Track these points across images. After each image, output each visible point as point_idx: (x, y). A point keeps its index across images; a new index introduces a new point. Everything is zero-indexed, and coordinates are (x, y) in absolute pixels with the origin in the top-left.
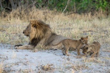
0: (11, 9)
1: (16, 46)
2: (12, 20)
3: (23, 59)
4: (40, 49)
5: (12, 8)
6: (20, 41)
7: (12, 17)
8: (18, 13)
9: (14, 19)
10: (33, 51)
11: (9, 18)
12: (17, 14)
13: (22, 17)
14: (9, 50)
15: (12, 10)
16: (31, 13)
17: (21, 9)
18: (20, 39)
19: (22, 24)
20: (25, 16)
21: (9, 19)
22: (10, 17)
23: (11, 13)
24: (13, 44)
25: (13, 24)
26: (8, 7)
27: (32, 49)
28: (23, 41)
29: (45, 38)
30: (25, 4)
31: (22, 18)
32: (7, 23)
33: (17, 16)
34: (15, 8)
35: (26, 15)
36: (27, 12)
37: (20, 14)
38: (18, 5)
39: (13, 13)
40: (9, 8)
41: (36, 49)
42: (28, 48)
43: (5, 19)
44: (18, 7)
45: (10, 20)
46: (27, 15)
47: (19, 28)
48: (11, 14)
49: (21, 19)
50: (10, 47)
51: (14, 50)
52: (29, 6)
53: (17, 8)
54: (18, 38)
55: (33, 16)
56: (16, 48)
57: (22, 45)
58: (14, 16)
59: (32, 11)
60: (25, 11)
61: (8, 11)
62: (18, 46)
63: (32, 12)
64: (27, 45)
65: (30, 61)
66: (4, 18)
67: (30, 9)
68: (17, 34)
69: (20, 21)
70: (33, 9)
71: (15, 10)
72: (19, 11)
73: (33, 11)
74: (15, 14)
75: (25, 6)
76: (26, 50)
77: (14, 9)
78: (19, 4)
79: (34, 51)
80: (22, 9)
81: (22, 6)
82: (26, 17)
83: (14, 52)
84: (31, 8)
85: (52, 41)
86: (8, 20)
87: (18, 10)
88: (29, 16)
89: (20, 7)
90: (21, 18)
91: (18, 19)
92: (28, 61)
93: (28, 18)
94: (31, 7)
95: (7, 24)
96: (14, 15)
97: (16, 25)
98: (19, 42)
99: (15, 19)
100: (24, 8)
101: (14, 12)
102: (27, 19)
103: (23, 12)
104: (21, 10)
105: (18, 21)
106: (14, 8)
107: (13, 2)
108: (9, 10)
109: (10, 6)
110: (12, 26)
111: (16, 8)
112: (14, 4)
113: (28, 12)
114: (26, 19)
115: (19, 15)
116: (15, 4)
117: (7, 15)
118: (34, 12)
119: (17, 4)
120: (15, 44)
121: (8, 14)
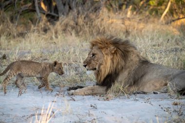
0: (57, 15)
1: (70, 89)
2: (59, 37)
3: (85, 114)
4: (118, 94)
5: (59, 13)
6: (77, 78)
7: (60, 32)
8: (72, 23)
9: (64, 35)
10: (105, 98)
11: (54, 34)
12: (70, 26)
13: (79, 30)
14: (55, 99)
15: (60, 18)
16: (97, 22)
17: (78, 14)
18: (77, 74)
19: (80, 45)
20: (87, 29)
21: (54, 37)
22: (56, 33)
23: (58, 23)
24: (64, 86)
25: (62, 46)
26: (51, 12)
27: (101, 95)
28: (84, 78)
29: (128, 70)
30: (84, 4)
31: (81, 33)
32: (50, 43)
33: (69, 28)
34: (65, 13)
35: (88, 25)
36: (89, 20)
37: (75, 25)
38: (72, 7)
39: (61, 24)
40: (53, 14)
41: (111, 94)
43: (47, 37)
44: (71, 11)
45: (57, 37)
46: (90, 27)
47: (74, 52)
48: (59, 25)
49: (79, 36)
50: (58, 93)
51: (67, 98)
52: (93, 8)
53: (70, 14)
54: (73, 73)
55: (102, 27)
57: (81, 87)
58: (64, 30)
59: (98, 18)
60: (86, 18)
61: (52, 20)
63: (100, 20)
65: (100, 119)
66: (44, 34)
67: (95, 14)
68: (70, 64)
69: (76, 38)
70: (100, 14)
71: (65, 17)
72: (74, 19)
73: (102, 18)
74: (66, 25)
75: (85, 9)
76: (89, 96)
77: (62, 16)
78: (73, 5)
79: (107, 98)
80: (80, 16)
81: (80, 8)
82: (88, 31)
83: (66, 102)
84: (97, 11)
85: (142, 76)
86: (52, 38)
87: (71, 16)
88: (94, 27)
89: (75, 10)
90: (77, 33)
91: (71, 34)
92: (96, 118)
93: (92, 31)
94: (96, 9)
95: (50, 47)
96: (63, 28)
97: (68, 46)
98: (75, 81)
99: (66, 36)
100: (83, 13)
101: (64, 22)
102: (91, 35)
103: (81, 21)
104: (78, 17)
105: (72, 39)
106: (63, 14)
107: (61, 2)
108: (53, 17)
109: (56, 9)
110: (61, 50)
111: (68, 14)
112: (62, 6)
114: (88, 35)
115: (73, 28)
116: (64, 5)
117: (49, 29)
118: (103, 20)
119: (69, 4)
120: (68, 86)
121: (51, 27)
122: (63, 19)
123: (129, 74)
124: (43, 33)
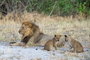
0: (6, 13)
1: (11, 43)
2: (7, 22)
3: (16, 54)
4: (30, 46)
5: (8, 12)
6: (14, 39)
7: (7, 20)
8: (13, 16)
9: (9, 21)
11: (5, 20)
12: (12, 17)
13: (15, 19)
14: (5, 47)
15: (8, 14)
16: (23, 16)
17: (15, 12)
18: (14, 37)
19: (16, 25)
21: (5, 21)
22: (6, 20)
23: (7, 16)
24: (8, 42)
25: (8, 25)
26: (4, 11)
27: (23, 46)
28: (17, 39)
30: (18, 8)
31: (16, 20)
32: (3, 24)
33: (11, 18)
34: (10, 12)
35: (19, 17)
36: (19, 15)
37: (14, 17)
38: (13, 9)
39: (8, 16)
40: (5, 12)
41: (27, 46)
42: (21, 45)
43: (2, 21)
44: (12, 11)
45: (6, 22)
46: (20, 18)
47: (13, 28)
48: (7, 17)
49: (15, 21)
50: (6, 44)
51: (9, 47)
52: (21, 10)
53: (12, 12)
54: (12, 36)
55: (25, 18)
56: (11, 45)
57: (15, 43)
58: (9, 19)
59: (23, 15)
60: (18, 14)
61: (4, 14)
62: (13, 43)
63: (24, 15)
64: (19, 42)
65: (23, 56)
67: (22, 13)
68: (11, 33)
69: (14, 22)
70: (24, 13)
71: (10, 13)
72: (13, 15)
73: (25, 14)
74: (10, 17)
75: (18, 10)
76: (19, 46)
77: (9, 13)
79: (26, 48)
80: (16, 13)
81: (16, 10)
82: (19, 20)
83: (9, 48)
84: (23, 12)
85: (40, 39)
86: (4, 22)
87: (12, 13)
88: (21, 18)
89: (14, 11)
90: (15, 20)
91: (12, 21)
92: (21, 55)
93: (21, 20)
94: (23, 11)
95: (3, 25)
96: (9, 18)
97: (10, 25)
98: (13, 40)
99: (10, 21)
100: (17, 12)
101: (9, 15)
102: (20, 21)
103: (16, 15)
104: (15, 14)
105: (13, 22)
106: (9, 12)
107: (8, 7)
108: (5, 13)
109: (6, 10)
110: (8, 27)
111: (11, 12)
113: (21, 15)
114: (19, 21)
115: (13, 18)
116: (10, 8)
117: (3, 18)
118: (25, 15)
119: (12, 8)
120: (10, 42)
121: (4, 17)
122: (9, 14)
123: (35, 38)
124: (1, 20)
